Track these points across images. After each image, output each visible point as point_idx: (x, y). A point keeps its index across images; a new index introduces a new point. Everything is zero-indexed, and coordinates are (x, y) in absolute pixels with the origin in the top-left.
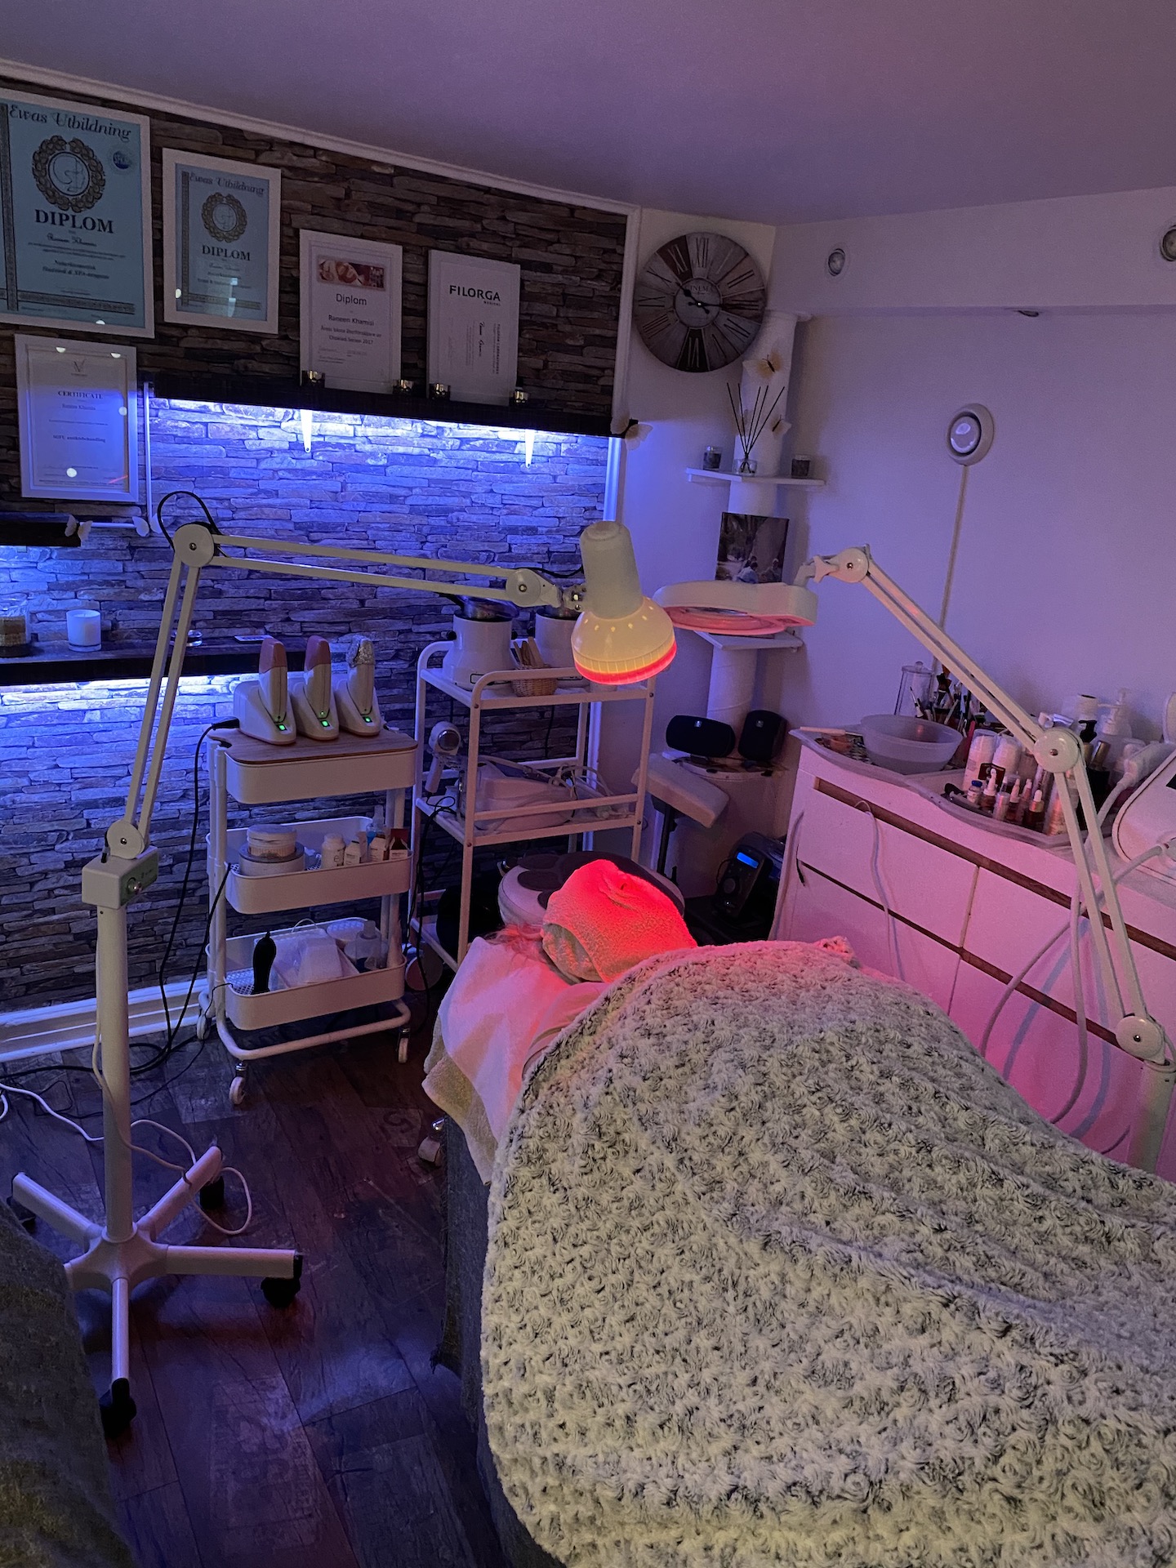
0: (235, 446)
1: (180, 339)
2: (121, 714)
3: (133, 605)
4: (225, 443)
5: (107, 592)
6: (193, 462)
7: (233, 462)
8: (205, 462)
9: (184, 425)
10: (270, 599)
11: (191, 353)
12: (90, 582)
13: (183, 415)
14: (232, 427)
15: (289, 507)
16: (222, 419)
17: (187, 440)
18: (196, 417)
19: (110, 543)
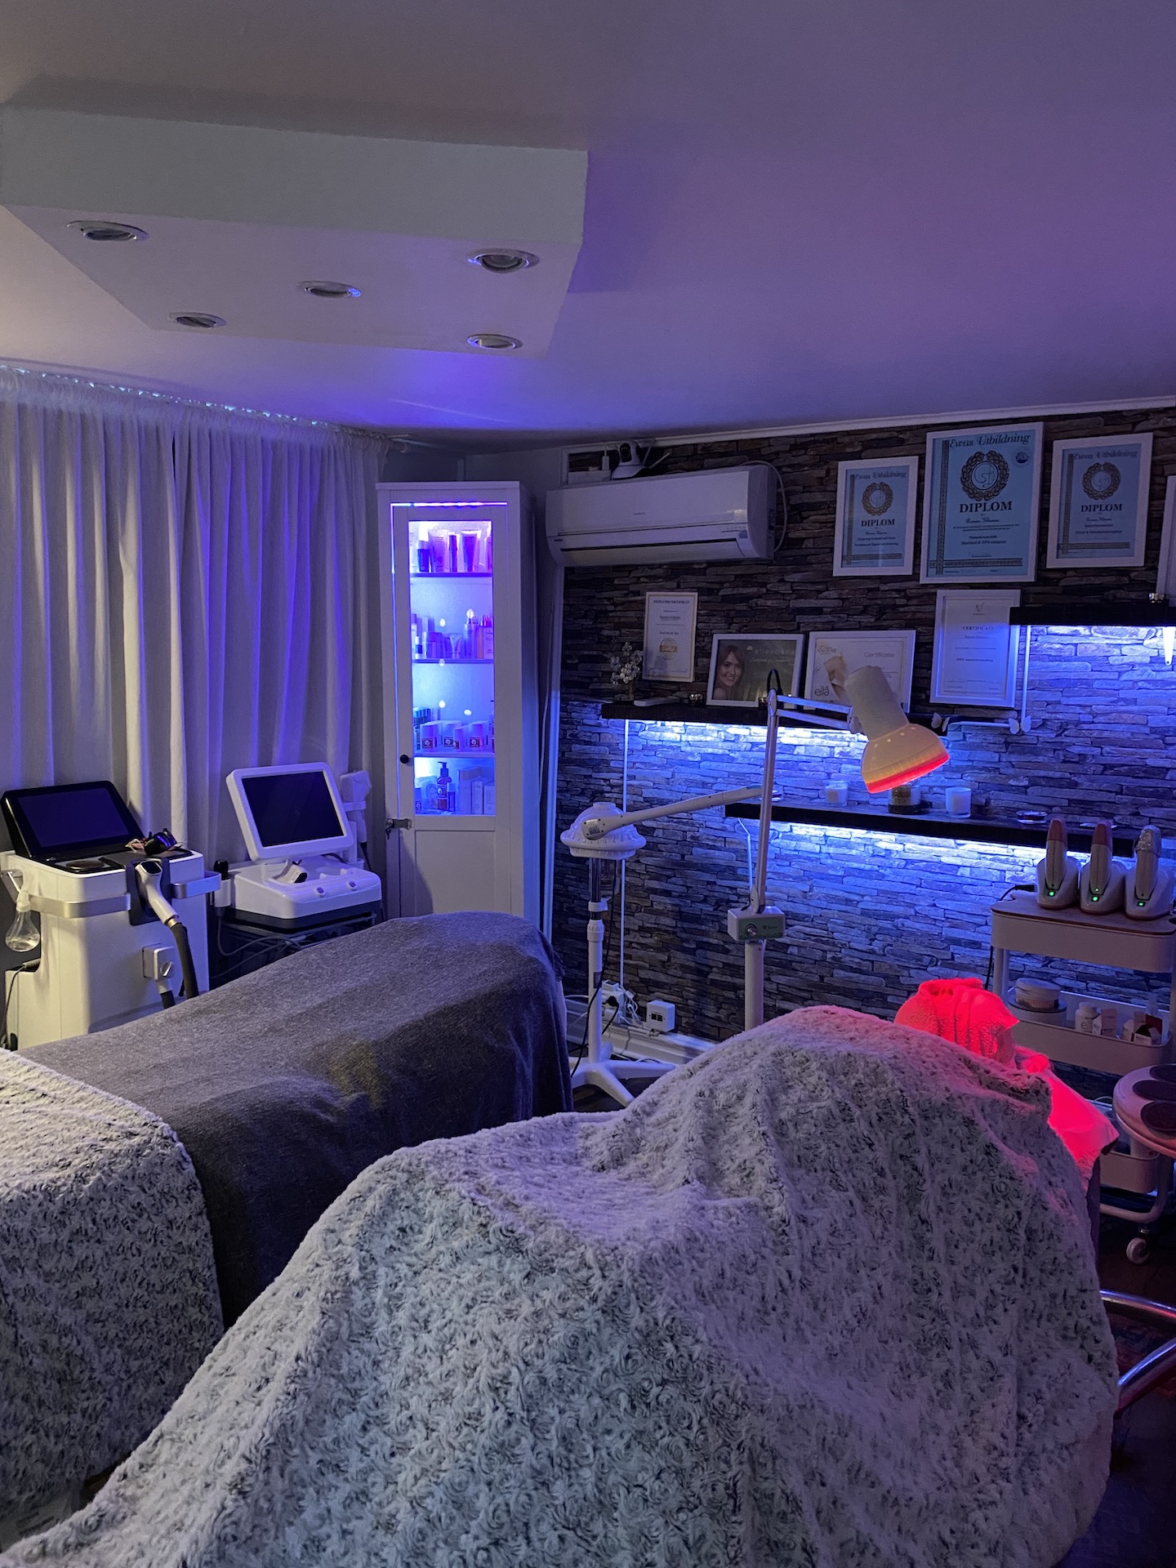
0: (1100, 662)
1: (1059, 580)
2: (986, 874)
3: (1002, 788)
4: (1091, 659)
5: (985, 776)
6: (1062, 675)
7: (1097, 675)
8: (1072, 676)
9: (1058, 646)
10: (1121, 793)
11: (1067, 590)
12: (973, 768)
13: (1057, 639)
14: (1098, 646)
15: (1147, 713)
16: (1091, 640)
17: (1059, 658)
18: (1067, 640)
19: (991, 739)
